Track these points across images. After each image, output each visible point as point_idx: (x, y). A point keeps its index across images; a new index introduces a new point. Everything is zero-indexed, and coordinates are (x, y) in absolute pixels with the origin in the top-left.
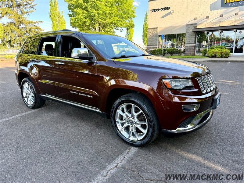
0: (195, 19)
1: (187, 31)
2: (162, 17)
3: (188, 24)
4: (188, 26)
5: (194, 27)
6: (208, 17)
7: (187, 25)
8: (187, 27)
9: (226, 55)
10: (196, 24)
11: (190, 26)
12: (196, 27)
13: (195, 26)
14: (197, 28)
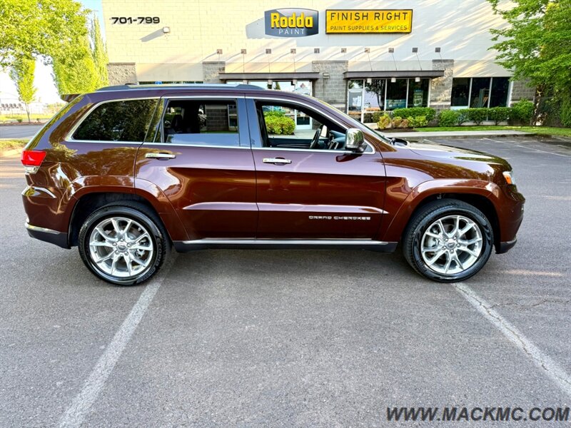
0: (219, 52)
1: (206, 77)
2: (144, 40)
3: (206, 61)
4: (207, 66)
5: (220, 69)
6: (243, 52)
7: (204, 63)
8: (204, 68)
9: (289, 128)
10: (223, 63)
11: (210, 66)
12: (224, 69)
13: (221, 66)
14: (226, 71)
